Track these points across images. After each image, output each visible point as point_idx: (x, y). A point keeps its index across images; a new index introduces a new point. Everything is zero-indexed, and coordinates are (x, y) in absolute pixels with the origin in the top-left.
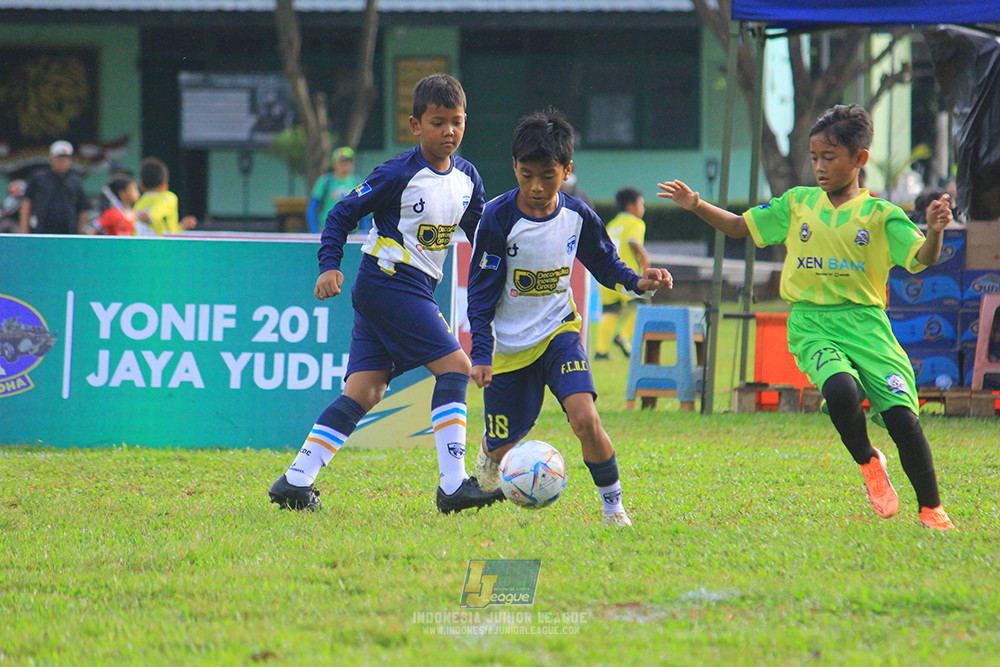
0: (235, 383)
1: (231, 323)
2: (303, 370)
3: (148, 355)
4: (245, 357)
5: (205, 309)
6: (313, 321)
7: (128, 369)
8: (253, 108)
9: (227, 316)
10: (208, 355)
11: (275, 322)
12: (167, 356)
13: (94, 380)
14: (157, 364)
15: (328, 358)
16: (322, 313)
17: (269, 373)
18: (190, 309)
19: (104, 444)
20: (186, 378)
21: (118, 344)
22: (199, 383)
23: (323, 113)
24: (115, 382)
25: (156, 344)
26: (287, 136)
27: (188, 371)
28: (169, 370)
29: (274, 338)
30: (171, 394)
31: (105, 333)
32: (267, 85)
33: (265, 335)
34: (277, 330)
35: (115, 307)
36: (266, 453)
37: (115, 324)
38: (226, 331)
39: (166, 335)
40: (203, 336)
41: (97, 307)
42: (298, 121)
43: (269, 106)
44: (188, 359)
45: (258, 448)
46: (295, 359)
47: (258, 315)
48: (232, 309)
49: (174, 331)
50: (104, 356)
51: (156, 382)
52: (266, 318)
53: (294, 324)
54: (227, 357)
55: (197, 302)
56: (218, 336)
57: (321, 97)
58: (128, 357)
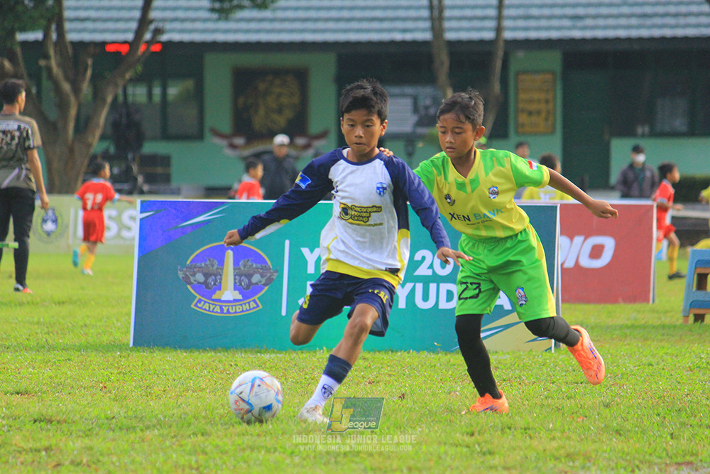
0: (402, 304)
2: (450, 295)
4: (409, 286)
8: (416, 109)
11: (430, 261)
17: (425, 298)
29: (430, 272)
31: (311, 269)
32: (426, 93)
33: (423, 271)
34: (431, 267)
36: (424, 354)
37: (318, 263)
41: (305, 251)
43: (427, 108)
45: (417, 350)
46: (445, 287)
47: (418, 257)
52: (424, 258)
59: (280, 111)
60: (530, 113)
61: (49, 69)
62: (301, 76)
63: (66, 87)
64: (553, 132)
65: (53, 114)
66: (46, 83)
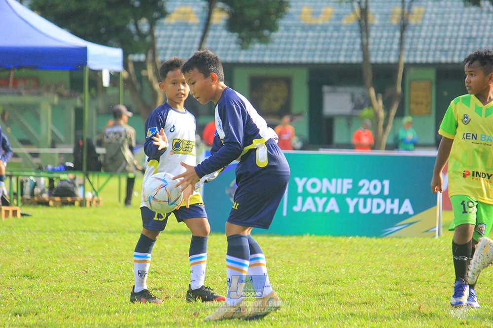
0: (352, 210)
1: (350, 187)
2: (379, 206)
3: (317, 199)
4: (355, 200)
5: (340, 181)
6: (383, 187)
7: (309, 205)
8: (353, 100)
9: (349, 184)
10: (341, 199)
11: (368, 186)
12: (324, 199)
13: (296, 209)
14: (321, 202)
15: (389, 201)
16: (387, 183)
17: (365, 206)
18: (334, 181)
19: (300, 234)
20: (332, 208)
21: (305, 194)
22: (337, 210)
23: (381, 103)
24: (304, 210)
25: (320, 195)
26: (366, 112)
27: (333, 205)
28: (325, 205)
29: (367, 193)
30: (326, 214)
31: (300, 190)
32: (358, 91)
33: (363, 192)
34: (368, 189)
35: (304, 180)
36: (364, 238)
37: (304, 186)
38: (348, 190)
39: (324, 191)
40: (339, 192)
41: (297, 179)
42: (371, 105)
43: (359, 99)
44: (333, 201)
45: (361, 236)
46: (376, 201)
47: (361, 183)
48: (350, 181)
49: (328, 190)
50: (300, 199)
51: (320, 209)
52: (364, 185)
53: (375, 187)
54: (348, 200)
55: (337, 177)
56: (345, 192)
57: (380, 95)
58: (309, 200)
59: (276, 100)
60: (417, 104)
61: (147, 77)
62: (288, 81)
63: (156, 86)
64: (429, 113)
65: (149, 101)
66: (146, 85)
